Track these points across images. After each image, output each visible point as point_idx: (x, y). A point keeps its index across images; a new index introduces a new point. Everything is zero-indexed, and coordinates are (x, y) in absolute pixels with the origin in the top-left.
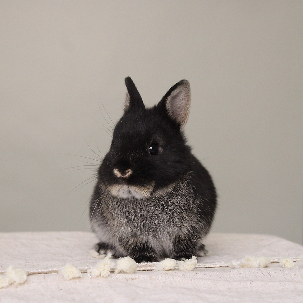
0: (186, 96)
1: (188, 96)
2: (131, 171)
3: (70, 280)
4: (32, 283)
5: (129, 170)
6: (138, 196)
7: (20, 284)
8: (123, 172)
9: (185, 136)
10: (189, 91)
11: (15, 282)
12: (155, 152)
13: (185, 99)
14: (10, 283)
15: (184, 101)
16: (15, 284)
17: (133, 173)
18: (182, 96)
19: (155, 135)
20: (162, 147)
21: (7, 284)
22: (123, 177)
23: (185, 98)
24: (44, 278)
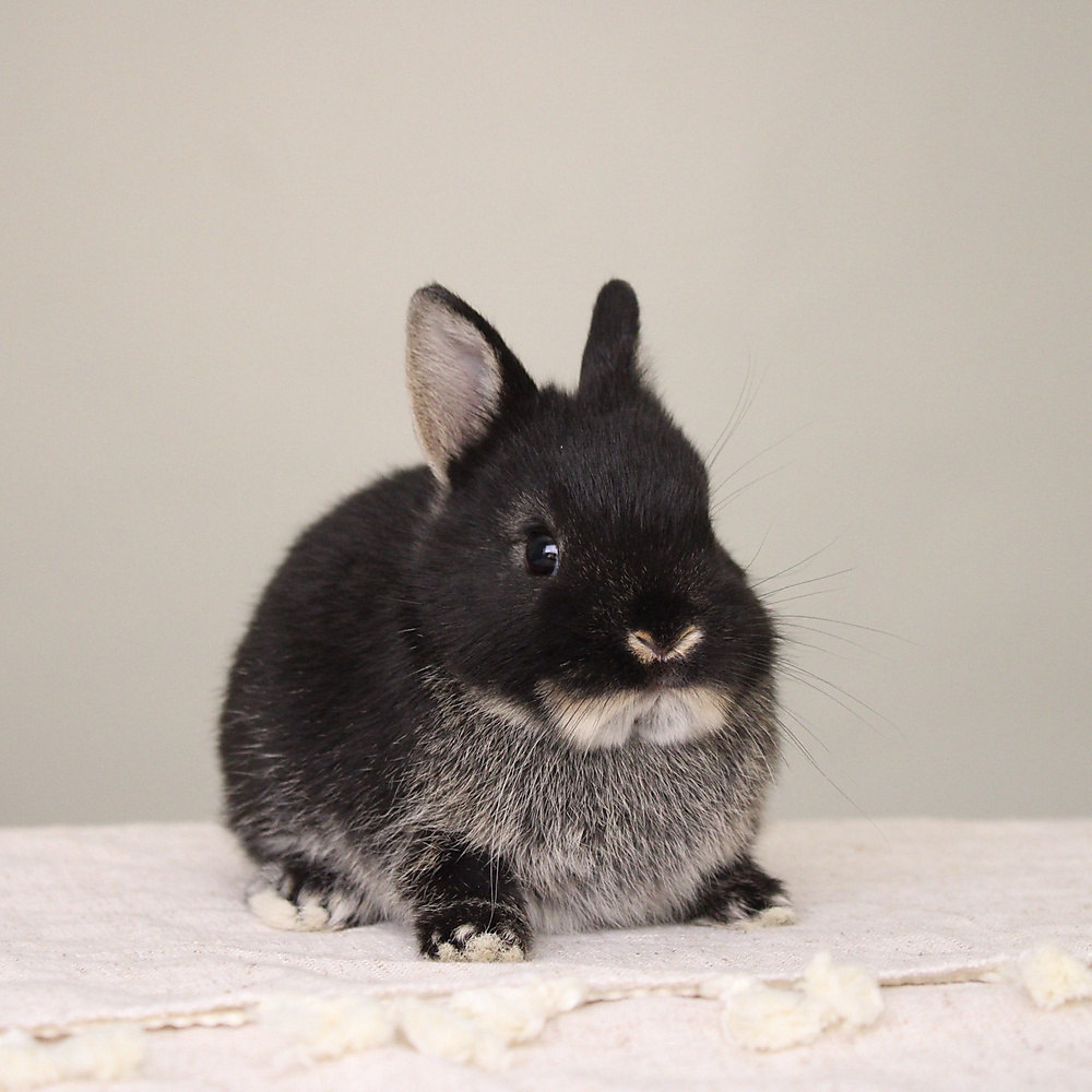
3: (1057, 1008)
4: (906, 1022)
7: (864, 1029)
11: (841, 1020)
14: (825, 1024)
16: (847, 1027)
21: (814, 1027)
24: (948, 1003)
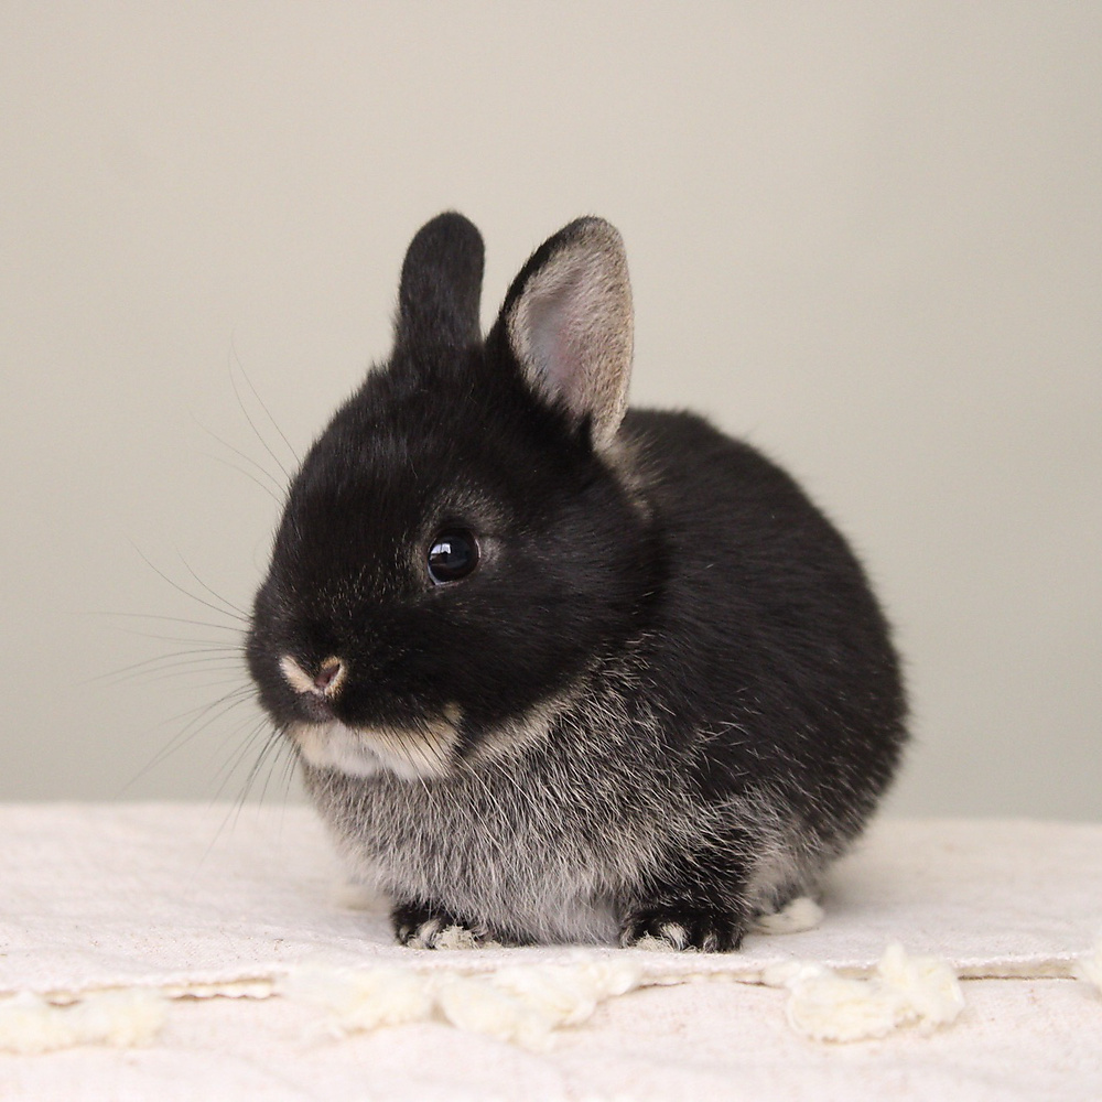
0: (611, 289)
1: (618, 288)
2: (345, 665)
5: (334, 661)
6: (404, 772)
7: (942, 1026)
8: (312, 668)
9: (613, 465)
10: (621, 267)
11: (919, 1017)
12: (462, 565)
13: (605, 301)
14: (900, 1020)
15: (601, 314)
17: (351, 673)
18: (589, 292)
19: (446, 493)
20: (495, 535)
21: (886, 1021)
22: (316, 691)
23: (601, 297)
